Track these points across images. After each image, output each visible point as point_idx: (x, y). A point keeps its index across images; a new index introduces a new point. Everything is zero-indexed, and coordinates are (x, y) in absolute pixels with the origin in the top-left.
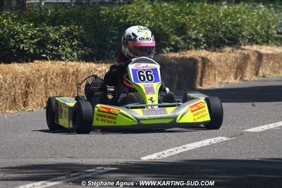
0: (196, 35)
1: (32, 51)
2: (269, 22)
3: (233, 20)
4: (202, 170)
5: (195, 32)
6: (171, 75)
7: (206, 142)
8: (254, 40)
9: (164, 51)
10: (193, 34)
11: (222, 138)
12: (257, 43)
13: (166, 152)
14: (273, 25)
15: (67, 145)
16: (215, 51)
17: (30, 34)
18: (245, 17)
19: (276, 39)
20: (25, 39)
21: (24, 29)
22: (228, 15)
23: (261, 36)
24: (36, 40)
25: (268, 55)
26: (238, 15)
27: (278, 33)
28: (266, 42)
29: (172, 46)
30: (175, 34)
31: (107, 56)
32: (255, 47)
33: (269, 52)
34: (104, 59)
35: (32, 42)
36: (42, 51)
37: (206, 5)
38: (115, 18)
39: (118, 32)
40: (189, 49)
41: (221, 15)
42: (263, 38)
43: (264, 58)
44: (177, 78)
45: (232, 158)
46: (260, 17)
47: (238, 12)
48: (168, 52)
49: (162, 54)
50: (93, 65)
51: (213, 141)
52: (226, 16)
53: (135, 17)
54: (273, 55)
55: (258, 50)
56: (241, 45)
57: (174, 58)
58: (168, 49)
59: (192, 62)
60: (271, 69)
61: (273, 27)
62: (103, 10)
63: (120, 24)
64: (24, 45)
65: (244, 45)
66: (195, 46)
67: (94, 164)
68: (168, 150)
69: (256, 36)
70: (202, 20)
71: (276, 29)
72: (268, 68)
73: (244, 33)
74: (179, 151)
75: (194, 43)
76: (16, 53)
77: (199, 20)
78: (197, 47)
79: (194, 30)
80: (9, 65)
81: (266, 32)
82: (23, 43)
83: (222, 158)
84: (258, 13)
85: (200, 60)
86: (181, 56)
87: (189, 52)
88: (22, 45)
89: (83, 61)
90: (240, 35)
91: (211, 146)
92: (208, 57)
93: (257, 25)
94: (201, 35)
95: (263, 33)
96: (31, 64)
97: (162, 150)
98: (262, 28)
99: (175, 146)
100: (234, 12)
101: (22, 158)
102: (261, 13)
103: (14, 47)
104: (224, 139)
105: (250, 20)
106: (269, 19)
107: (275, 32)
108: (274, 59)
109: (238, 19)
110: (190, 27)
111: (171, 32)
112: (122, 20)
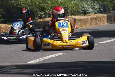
2: (78, 6)
3: (64, 6)
4: (52, 67)
5: (49, 10)
7: (54, 55)
8: (72, 14)
9: (36, 18)
10: (48, 11)
11: (60, 53)
12: (74, 15)
13: (37, 60)
14: (80, 7)
19: (81, 13)
22: (62, 3)
23: (75, 12)
25: (78, 19)
26: (66, 3)
27: (82, 10)
28: (78, 14)
29: (39, 17)
32: (73, 16)
33: (79, 18)
38: (16, 5)
39: (17, 11)
40: (46, 18)
41: (59, 3)
42: (76, 13)
43: (77, 21)
45: (64, 62)
46: (75, 4)
47: (66, 2)
48: (37, 19)
49: (35, 20)
50: (7, 25)
51: (57, 55)
53: (24, 5)
54: (80, 19)
55: (74, 17)
56: (67, 15)
57: (40, 21)
60: (80, 25)
61: (80, 8)
62: (11, 2)
63: (18, 8)
65: (69, 16)
66: (48, 16)
67: (8, 65)
68: (39, 59)
69: (73, 12)
70: (51, 6)
71: (81, 9)
72: (79, 25)
73: (68, 11)
74: (43, 60)
75: (48, 15)
77: (50, 6)
79: (48, 10)
81: (77, 10)
83: (60, 62)
84: (74, 2)
86: (43, 20)
87: (46, 19)
89: (3, 23)
90: (67, 12)
91: (56, 57)
93: (74, 7)
95: (76, 11)
98: (76, 9)
99: (41, 57)
100: (64, 2)
102: (75, 2)
104: (61, 54)
105: (70, 5)
106: (78, 5)
107: (81, 10)
108: (81, 21)
109: (66, 5)
110: (46, 9)
111: (39, 11)
112: (18, 6)
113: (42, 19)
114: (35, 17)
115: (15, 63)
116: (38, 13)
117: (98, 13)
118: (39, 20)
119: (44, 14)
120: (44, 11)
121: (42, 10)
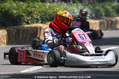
3: (53, 10)
6: (26, 35)
16: (45, 24)
18: (58, 8)
37: (40, 3)
41: (47, 8)
44: (29, 36)
47: (55, 7)
48: (24, 25)
49: (21, 26)
52: (49, 8)
53: (9, 9)
58: (24, 23)
59: (36, 29)
63: (3, 12)
66: (36, 21)
70: (39, 10)
74: (37, 69)
75: (36, 20)
78: (37, 22)
79: (36, 15)
84: (63, 7)
85: (39, 28)
86: (30, 26)
87: (33, 24)
92: (42, 27)
94: (39, 17)
100: (53, 7)
102: (65, 7)
109: (55, 9)
110: (34, 13)
112: (3, 10)
117: (89, 19)
121: (29, 15)
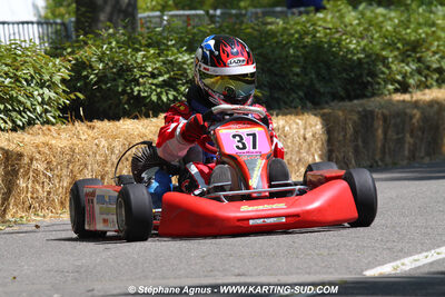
0: (439, 62)
1: (154, 98)
5: (437, 56)
9: (384, 90)
10: (434, 61)
13: (407, 261)
15: (231, 255)
17: (150, 69)
20: (142, 77)
21: (139, 61)
24: (161, 79)
29: (398, 82)
30: (403, 61)
31: (285, 103)
34: (280, 109)
35: (155, 81)
36: (171, 97)
38: (296, 36)
39: (302, 60)
40: (427, 87)
62: (271, 23)
64: (141, 88)
68: (411, 258)
76: (128, 102)
80: (117, 123)
82: (138, 84)
88: (137, 88)
96: (154, 120)
97: (400, 258)
99: (422, 251)
101: (154, 278)
103: (124, 92)
111: (395, 57)
113: (410, 92)
114: (379, 84)
115: (309, 274)
116: (394, 67)
118: (398, 97)
119: (419, 72)
120: (419, 60)
